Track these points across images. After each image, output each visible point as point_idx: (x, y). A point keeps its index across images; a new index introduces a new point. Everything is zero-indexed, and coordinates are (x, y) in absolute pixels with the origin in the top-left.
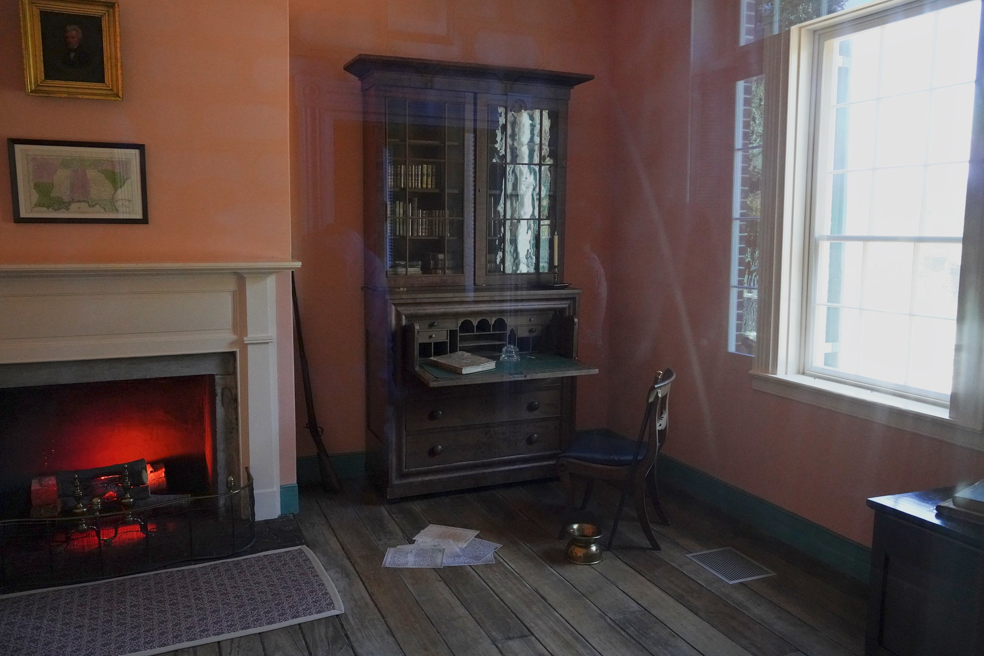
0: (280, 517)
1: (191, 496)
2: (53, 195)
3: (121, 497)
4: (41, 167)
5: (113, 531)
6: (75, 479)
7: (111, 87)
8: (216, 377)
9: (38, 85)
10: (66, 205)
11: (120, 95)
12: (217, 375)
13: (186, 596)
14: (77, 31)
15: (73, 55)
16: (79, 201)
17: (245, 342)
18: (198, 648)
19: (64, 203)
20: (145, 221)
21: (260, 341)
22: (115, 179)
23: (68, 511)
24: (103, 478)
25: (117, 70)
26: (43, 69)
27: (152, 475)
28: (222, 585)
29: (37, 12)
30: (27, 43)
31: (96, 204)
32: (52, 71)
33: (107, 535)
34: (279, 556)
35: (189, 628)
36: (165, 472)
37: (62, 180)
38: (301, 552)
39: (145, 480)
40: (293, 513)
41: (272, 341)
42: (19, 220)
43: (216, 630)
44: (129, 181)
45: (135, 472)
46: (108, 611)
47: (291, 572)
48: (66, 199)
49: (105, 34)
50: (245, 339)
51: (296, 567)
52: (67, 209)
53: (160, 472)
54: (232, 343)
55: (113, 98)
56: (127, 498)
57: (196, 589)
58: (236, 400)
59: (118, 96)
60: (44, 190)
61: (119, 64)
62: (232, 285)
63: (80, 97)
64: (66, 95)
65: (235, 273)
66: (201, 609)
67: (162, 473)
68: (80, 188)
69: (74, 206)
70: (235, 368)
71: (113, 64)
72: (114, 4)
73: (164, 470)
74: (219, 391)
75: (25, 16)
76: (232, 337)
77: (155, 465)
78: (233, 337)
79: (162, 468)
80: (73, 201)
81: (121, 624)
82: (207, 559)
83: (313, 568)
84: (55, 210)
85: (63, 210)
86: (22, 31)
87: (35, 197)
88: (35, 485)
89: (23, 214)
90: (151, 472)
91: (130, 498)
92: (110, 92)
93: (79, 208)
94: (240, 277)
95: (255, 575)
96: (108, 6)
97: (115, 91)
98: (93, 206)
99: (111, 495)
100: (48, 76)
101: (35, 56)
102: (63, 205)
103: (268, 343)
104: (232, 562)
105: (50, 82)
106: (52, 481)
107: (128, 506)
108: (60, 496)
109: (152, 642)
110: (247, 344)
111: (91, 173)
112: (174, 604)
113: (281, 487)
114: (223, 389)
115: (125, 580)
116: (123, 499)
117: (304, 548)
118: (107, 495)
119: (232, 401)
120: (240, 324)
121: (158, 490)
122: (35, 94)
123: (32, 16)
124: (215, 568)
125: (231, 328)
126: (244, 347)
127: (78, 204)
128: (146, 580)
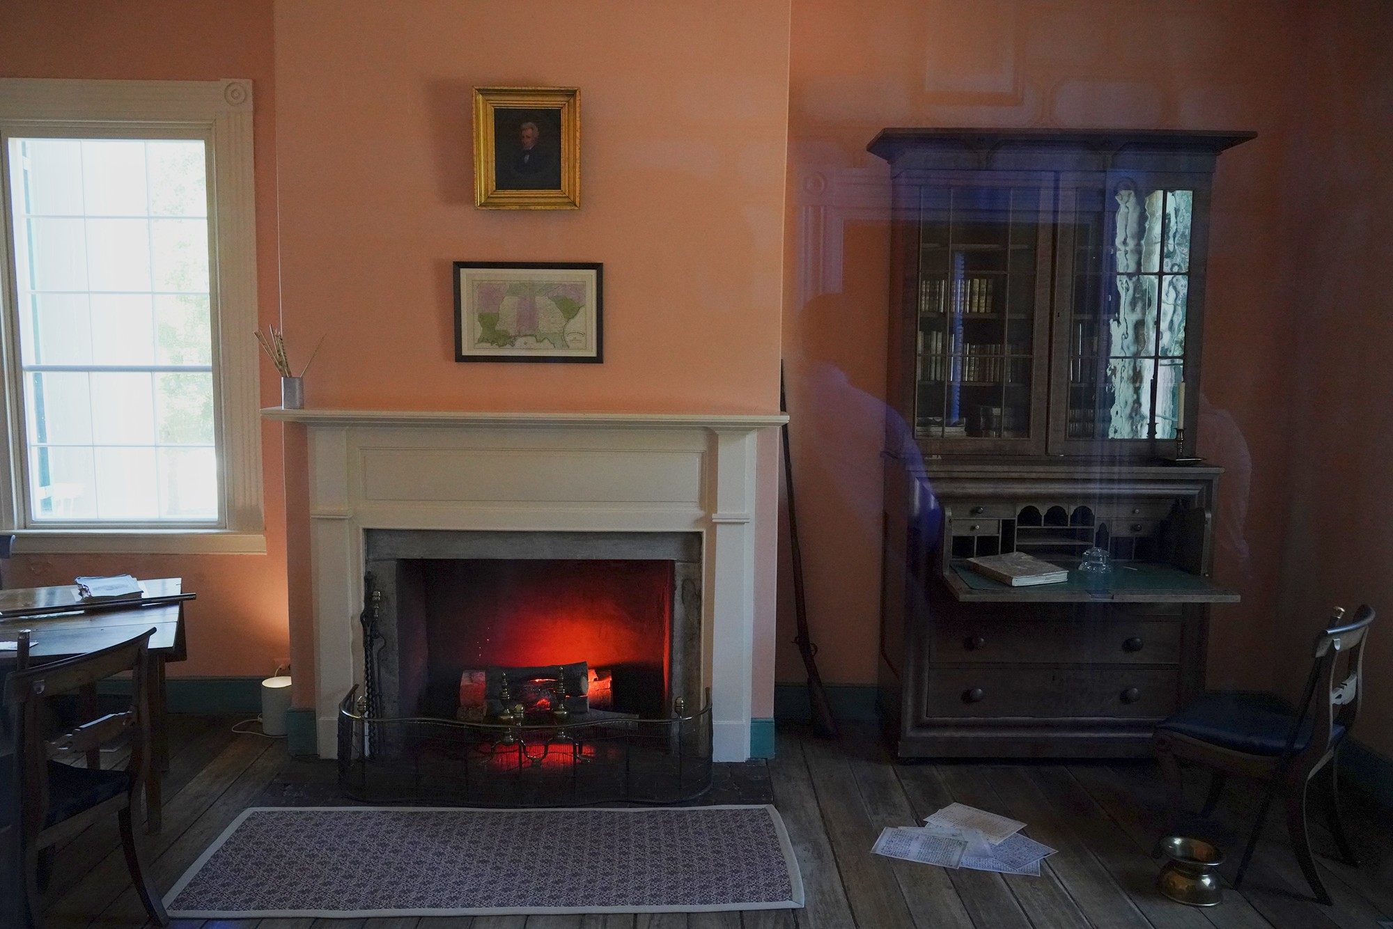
0: (749, 761)
1: (640, 718)
2: (498, 328)
3: (555, 707)
4: (490, 295)
5: (542, 749)
6: (503, 677)
7: (567, 194)
8: (677, 564)
9: (488, 197)
10: (511, 340)
11: (577, 204)
12: (678, 561)
13: (610, 847)
14: (532, 128)
15: (527, 158)
16: (525, 336)
17: (714, 521)
18: (609, 916)
19: (510, 337)
20: (598, 359)
21: (730, 521)
22: (570, 308)
23: (493, 717)
24: (537, 680)
25: (575, 173)
26: (494, 178)
27: (596, 683)
28: (656, 840)
29: (491, 110)
30: (479, 149)
31: (544, 339)
32: (505, 180)
33: (535, 752)
34: (736, 814)
35: (605, 889)
36: (612, 683)
37: (508, 306)
38: (765, 813)
39: (584, 689)
40: (766, 759)
41: (749, 521)
42: (460, 358)
43: (636, 898)
44: (582, 310)
45: (572, 677)
46: (518, 848)
47: (746, 839)
48: (512, 333)
49: (563, 129)
50: (714, 516)
51: (754, 832)
52: (513, 345)
53: (605, 681)
54: (698, 521)
55: (569, 208)
56: (561, 710)
57: (624, 840)
58: (699, 596)
59: (576, 205)
60: (488, 321)
61: (578, 165)
62: (701, 445)
63: (532, 208)
64: (518, 207)
65: (706, 429)
66: (624, 867)
67: (607, 683)
68: (528, 321)
69: (520, 342)
70: (700, 554)
71: (571, 165)
72: (575, 92)
73: (611, 679)
74: (679, 583)
75: (478, 116)
76: (696, 512)
77: (601, 672)
78: (700, 513)
79: (608, 677)
80: (520, 336)
81: (529, 868)
82: (645, 803)
83: (776, 837)
84: (500, 346)
85: (508, 346)
86: (474, 135)
87: (479, 331)
88: (465, 681)
89: (465, 352)
90: (595, 680)
91: (564, 710)
92: (566, 200)
93: (525, 343)
94: (711, 434)
95: (700, 834)
96: (567, 95)
97: (572, 198)
98: (541, 341)
99: (543, 704)
100: (500, 185)
101: (487, 162)
102: (508, 340)
103: (744, 523)
104: (675, 811)
105: (501, 193)
106: (481, 677)
107: (562, 720)
108: (486, 697)
109: (559, 897)
110: (716, 523)
111: (542, 301)
112: (594, 854)
113: (753, 721)
114: (684, 581)
115: (544, 812)
116: (556, 710)
117: (771, 808)
118: (538, 703)
119: (695, 598)
120: (708, 495)
121: (598, 705)
122: (484, 208)
123: (486, 115)
124: (653, 816)
125: (697, 500)
126: (712, 526)
127: (524, 338)
128: (568, 818)
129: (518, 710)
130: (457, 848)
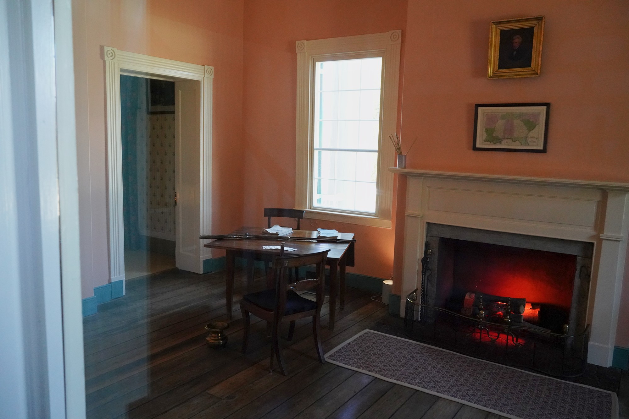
0: (610, 368)
1: (551, 332)
2: (494, 135)
3: (505, 316)
4: (491, 119)
5: (497, 335)
6: (481, 298)
7: (534, 69)
8: (578, 258)
9: (494, 73)
10: (500, 140)
11: (539, 74)
12: (579, 256)
13: (515, 387)
14: (519, 38)
15: (515, 53)
16: (507, 139)
17: (601, 238)
18: (503, 417)
19: (500, 139)
20: (544, 151)
21: (612, 239)
22: (530, 125)
23: (475, 315)
24: (500, 303)
25: (539, 59)
26: (498, 64)
27: (531, 310)
28: (540, 391)
29: (499, 31)
30: (491, 51)
31: (517, 140)
32: (502, 65)
33: (493, 336)
34: (590, 391)
35: (504, 405)
36: (539, 311)
37: (500, 124)
38: (609, 396)
39: (521, 311)
40: (622, 369)
41: (623, 240)
42: (475, 149)
43: (519, 413)
44: (537, 127)
45: (517, 305)
46: (470, 375)
47: (591, 405)
48: (500, 137)
49: (535, 37)
50: (601, 235)
51: (598, 403)
52: (500, 143)
53: (536, 310)
54: (592, 237)
55: (534, 76)
56: (507, 319)
57: (523, 386)
58: (590, 276)
59: (538, 75)
60: (489, 131)
61: (540, 54)
62: (598, 197)
63: (515, 77)
64: (508, 77)
65: (601, 189)
66: (518, 398)
67: (537, 311)
68: (509, 132)
69: (504, 142)
70: (592, 254)
71: (537, 54)
72: (542, 17)
73: (539, 310)
74: (578, 268)
75: (492, 35)
76: (592, 232)
77: (534, 306)
78: (593, 233)
79: (537, 308)
80: (504, 139)
81: (472, 385)
82: (540, 372)
83: (610, 409)
84: (494, 143)
85: (498, 144)
86: (490, 44)
87: (485, 136)
88: (467, 297)
89: (478, 146)
90: (531, 309)
91: (509, 319)
92: (533, 72)
93: (507, 142)
94: (604, 192)
95: (566, 395)
96: (538, 20)
97: (536, 71)
98: (515, 142)
99: (500, 314)
100: (501, 66)
101: (495, 57)
102: (499, 141)
103: (619, 241)
104: (556, 381)
105: (501, 71)
106: (473, 296)
107: (507, 323)
108: (473, 306)
109: (481, 401)
110: (603, 239)
111: (517, 122)
112: (506, 388)
113: (615, 347)
114: (581, 267)
115: (489, 363)
116: (505, 318)
117: (614, 395)
118: (498, 313)
119: (587, 276)
120: (600, 224)
121: (529, 320)
122: (491, 79)
123: (496, 34)
124: (543, 380)
125: (593, 226)
126: (600, 241)
127: (507, 140)
128: (500, 369)
129: (481, 313)
130: (443, 367)
